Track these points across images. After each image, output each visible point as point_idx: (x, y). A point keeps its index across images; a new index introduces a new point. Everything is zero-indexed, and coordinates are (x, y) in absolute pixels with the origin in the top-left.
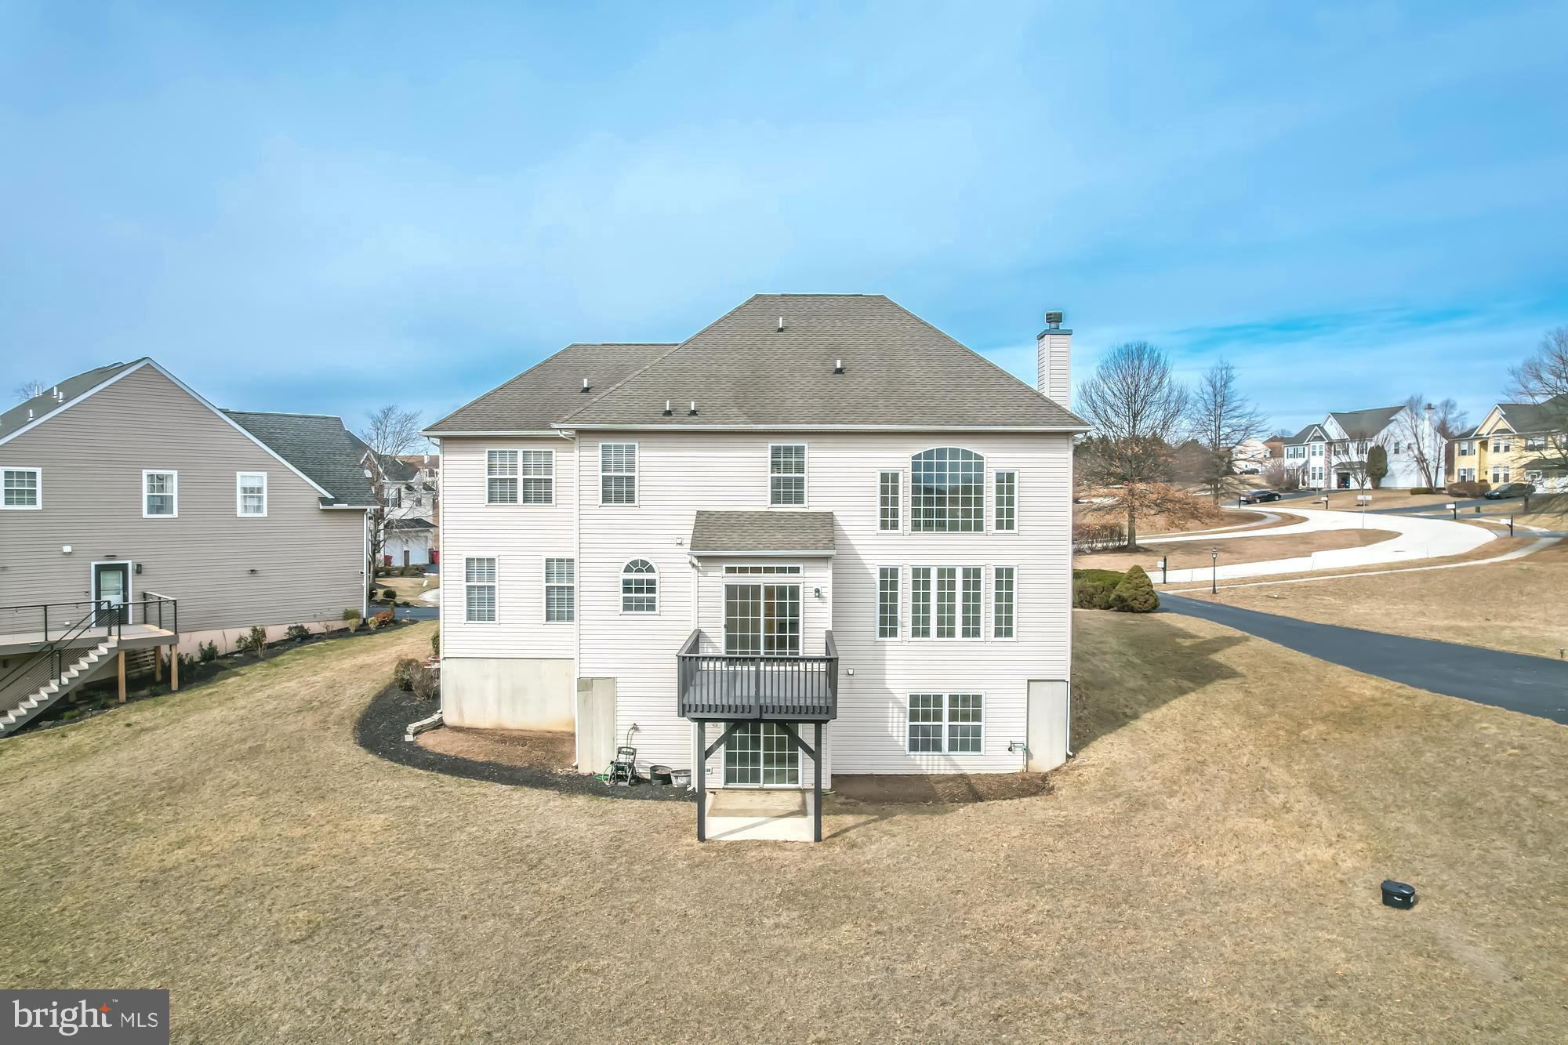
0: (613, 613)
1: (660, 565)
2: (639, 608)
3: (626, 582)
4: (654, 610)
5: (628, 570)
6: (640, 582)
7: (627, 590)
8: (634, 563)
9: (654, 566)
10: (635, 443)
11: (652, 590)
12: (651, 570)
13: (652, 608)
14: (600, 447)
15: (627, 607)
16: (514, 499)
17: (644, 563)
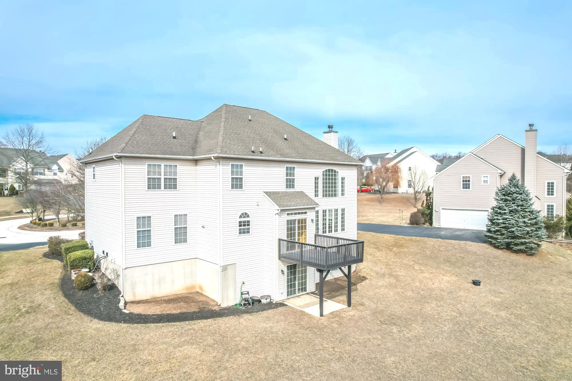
0: (235, 236)
1: (251, 214)
2: (244, 233)
3: (240, 222)
4: (249, 233)
5: (240, 217)
6: (244, 222)
7: (240, 226)
8: (243, 214)
9: (250, 215)
10: (243, 163)
11: (248, 225)
12: (248, 216)
13: (248, 232)
14: (230, 165)
15: (240, 233)
16: (159, 188)
17: (246, 214)
